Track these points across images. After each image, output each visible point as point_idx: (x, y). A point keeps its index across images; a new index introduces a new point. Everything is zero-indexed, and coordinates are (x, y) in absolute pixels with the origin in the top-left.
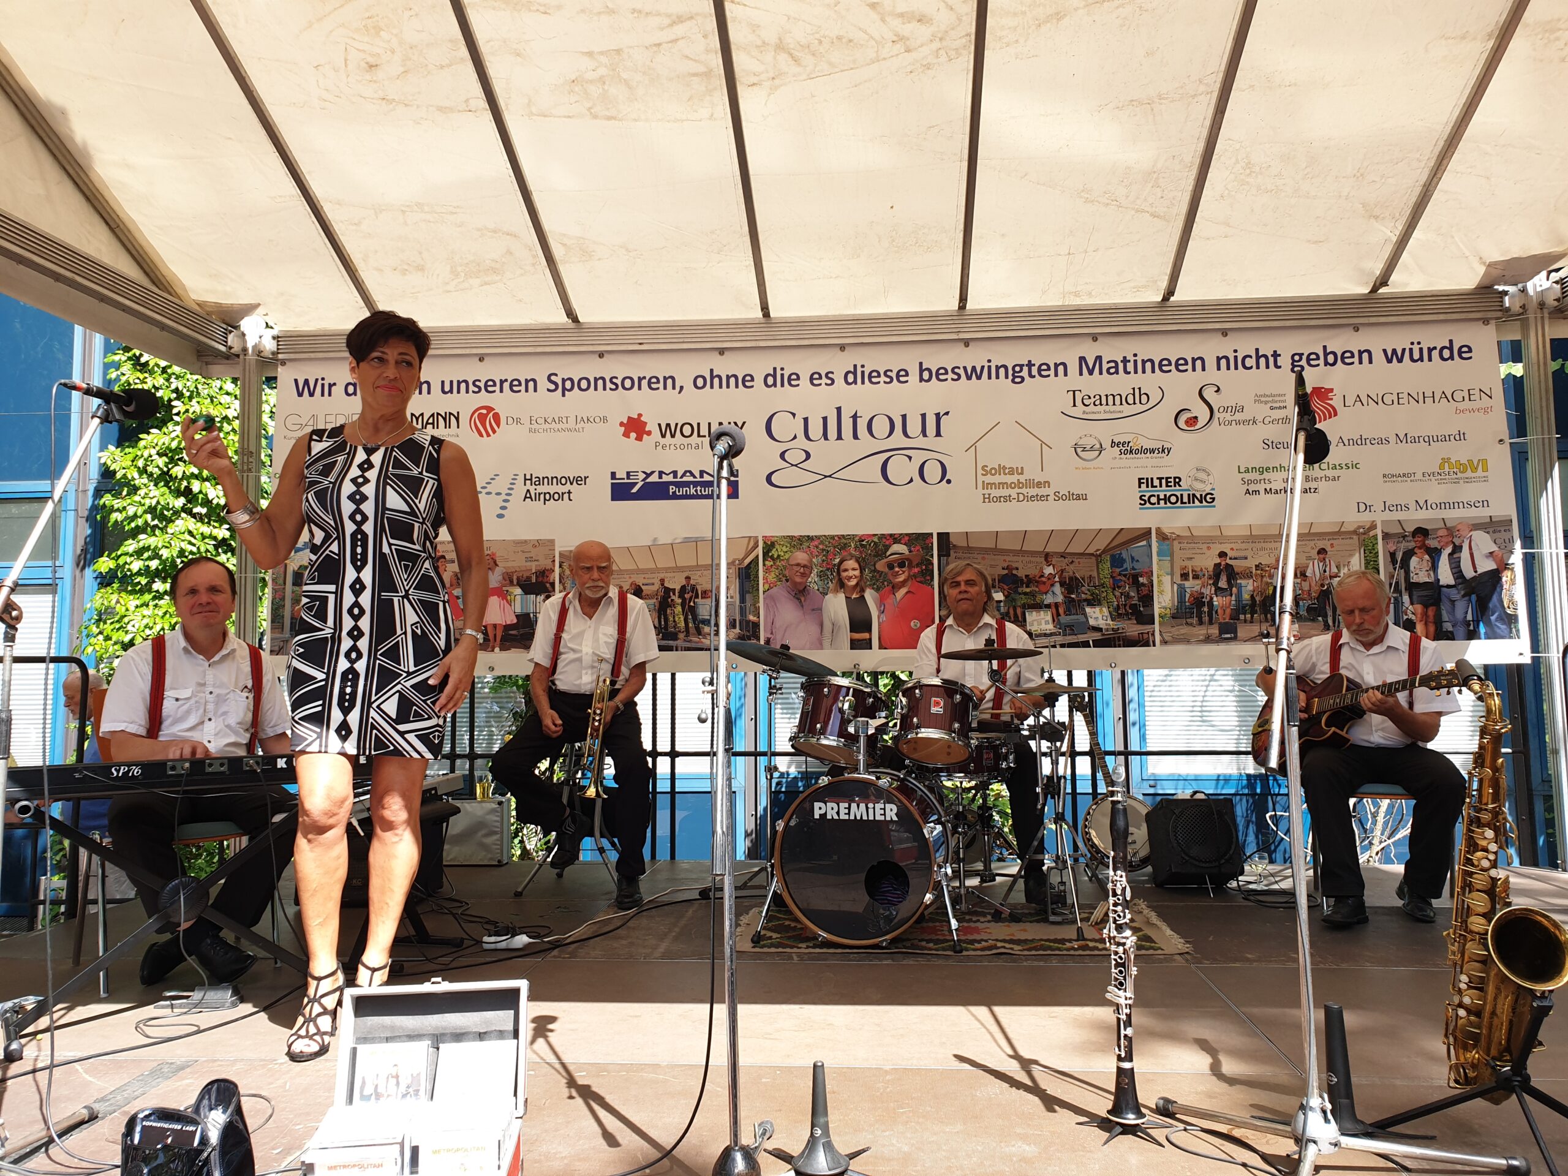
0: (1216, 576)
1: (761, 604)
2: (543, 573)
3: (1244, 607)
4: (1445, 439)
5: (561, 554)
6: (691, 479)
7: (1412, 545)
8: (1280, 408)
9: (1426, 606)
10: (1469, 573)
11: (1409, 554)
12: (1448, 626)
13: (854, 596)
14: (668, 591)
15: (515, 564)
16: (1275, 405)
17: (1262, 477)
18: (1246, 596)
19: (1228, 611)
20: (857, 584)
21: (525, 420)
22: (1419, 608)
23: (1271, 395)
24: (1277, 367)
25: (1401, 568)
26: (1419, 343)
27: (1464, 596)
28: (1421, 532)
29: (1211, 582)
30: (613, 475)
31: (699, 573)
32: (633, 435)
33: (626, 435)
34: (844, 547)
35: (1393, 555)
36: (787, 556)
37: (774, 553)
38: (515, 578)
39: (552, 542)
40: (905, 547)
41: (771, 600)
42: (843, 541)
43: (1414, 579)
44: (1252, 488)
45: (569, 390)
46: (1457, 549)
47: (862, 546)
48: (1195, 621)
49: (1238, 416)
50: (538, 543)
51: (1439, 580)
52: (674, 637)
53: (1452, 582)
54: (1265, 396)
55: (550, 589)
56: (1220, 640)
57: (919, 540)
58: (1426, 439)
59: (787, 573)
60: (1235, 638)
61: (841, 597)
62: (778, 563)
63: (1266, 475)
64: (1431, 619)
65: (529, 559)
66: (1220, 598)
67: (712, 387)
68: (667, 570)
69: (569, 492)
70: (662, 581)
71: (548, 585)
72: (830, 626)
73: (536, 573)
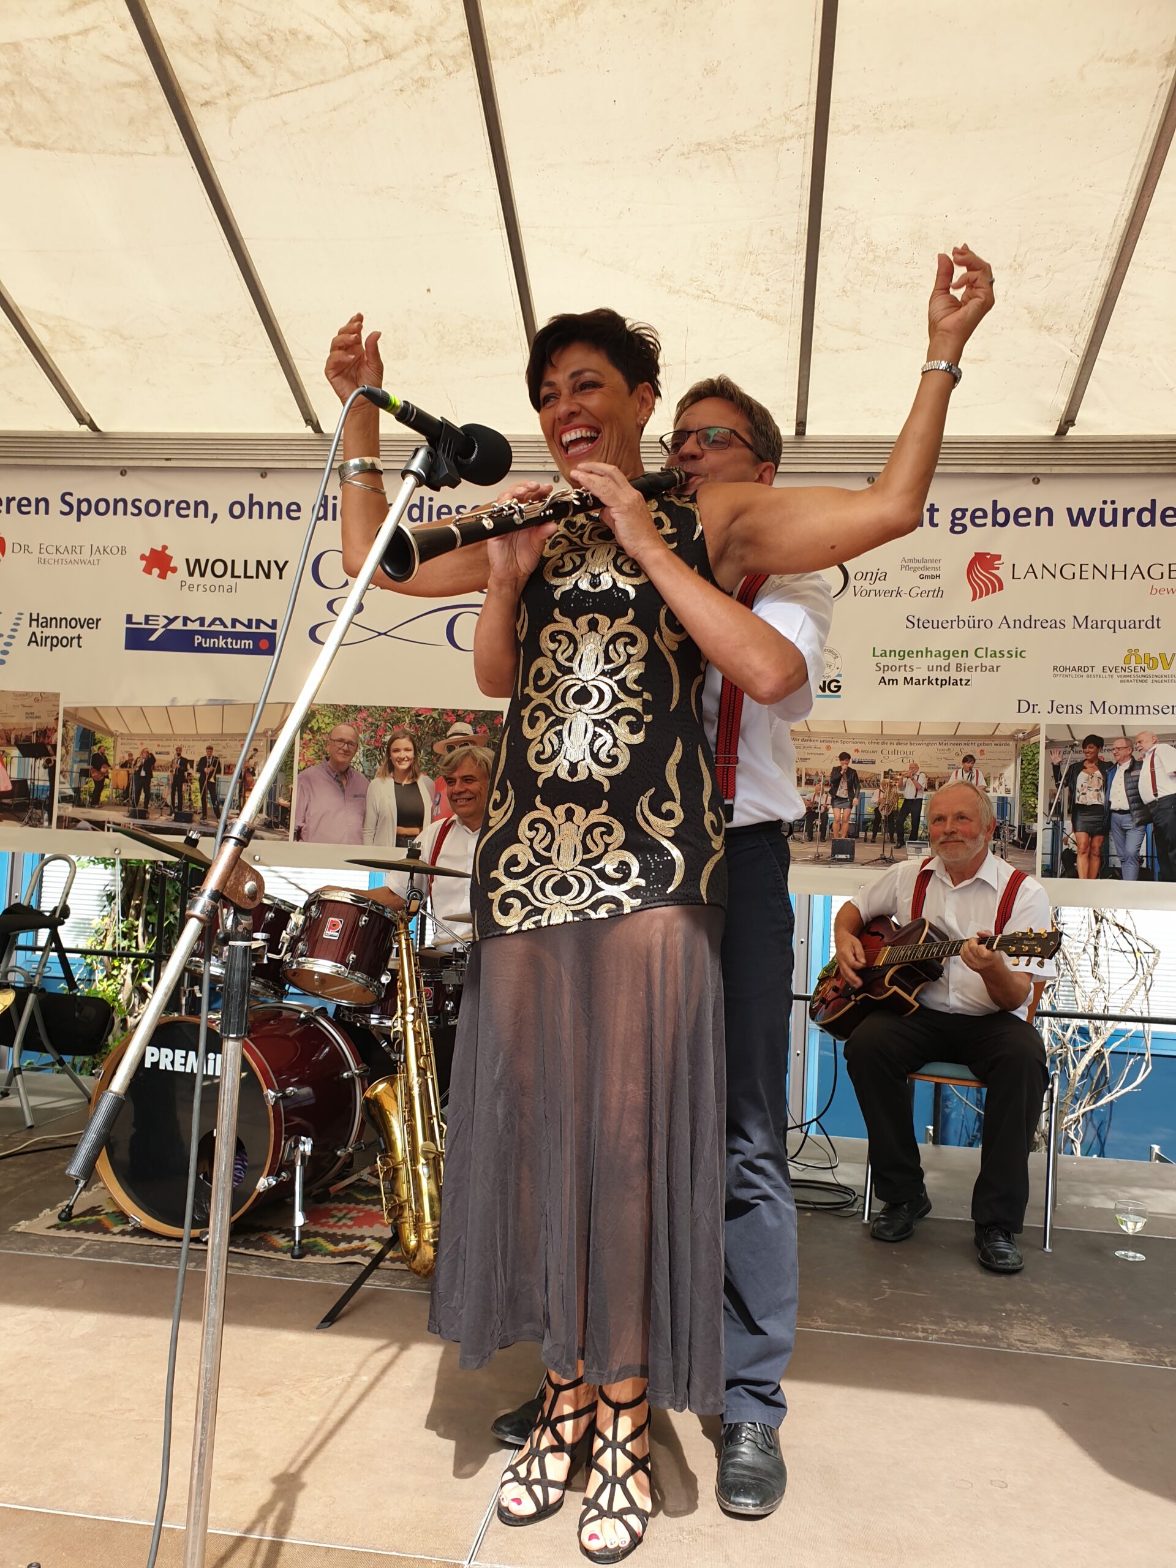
0: (835, 783)
1: (295, 786)
2: (45, 733)
3: (865, 823)
4: (1135, 625)
5: (65, 711)
6: (221, 628)
7: (1080, 757)
8: (932, 577)
9: (1091, 835)
10: (1147, 796)
11: (1077, 768)
12: (1116, 862)
13: (405, 782)
14: (184, 762)
15: (14, 720)
16: (926, 573)
17: (902, 663)
18: (869, 809)
19: (845, 827)
20: (410, 768)
21: (34, 548)
22: (1082, 836)
23: (923, 561)
24: (933, 524)
25: (1065, 785)
26: (1113, 502)
27: (1138, 825)
28: (1095, 741)
29: (827, 789)
30: (129, 618)
31: (224, 743)
32: (156, 571)
33: (148, 570)
34: (397, 722)
35: (1056, 769)
36: (328, 730)
37: (314, 724)
38: (13, 737)
39: (56, 696)
40: (469, 727)
41: (306, 781)
42: (396, 714)
43: (1081, 800)
44: (888, 675)
45: (86, 514)
46: (1136, 765)
47: (418, 721)
48: (804, 835)
49: (880, 585)
50: (41, 697)
51: (1110, 803)
52: (188, 818)
53: (1126, 807)
54: (914, 560)
55: (51, 752)
56: (832, 861)
58: (1111, 625)
59: (328, 749)
60: (851, 860)
61: (390, 782)
62: (318, 737)
63: (908, 661)
64: (1097, 850)
65: (30, 715)
66: (837, 810)
67: (251, 516)
68: (186, 737)
69: (79, 638)
70: (179, 750)
71: (49, 747)
72: (374, 817)
73: (37, 732)
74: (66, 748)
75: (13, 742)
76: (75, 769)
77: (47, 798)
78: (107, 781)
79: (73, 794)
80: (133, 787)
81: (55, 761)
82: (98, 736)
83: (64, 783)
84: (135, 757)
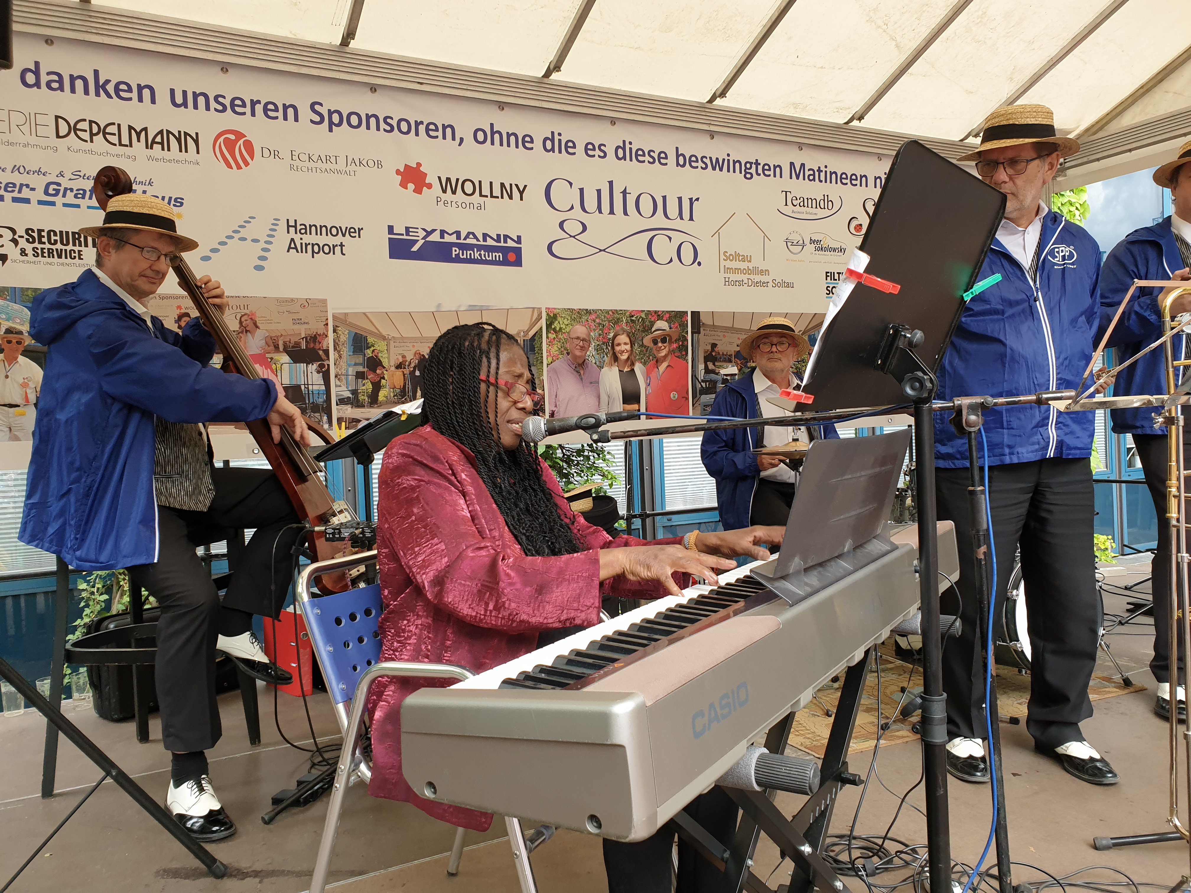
1: (545, 378)
2: (315, 339)
5: (335, 317)
6: (475, 242)
13: (626, 369)
15: (279, 327)
20: (628, 358)
21: (285, 154)
30: (391, 229)
32: (411, 186)
33: (403, 185)
34: (617, 322)
37: (556, 325)
38: (281, 343)
39: (324, 302)
40: (666, 324)
42: (617, 316)
45: (337, 125)
47: (632, 320)
50: (307, 303)
55: (323, 357)
57: (677, 317)
59: (568, 346)
61: (615, 370)
65: (297, 321)
67: (492, 143)
71: (321, 352)
72: (607, 398)
73: (306, 338)
74: (339, 352)
75: (281, 348)
76: (352, 371)
77: (323, 402)
78: (383, 381)
79: (351, 396)
80: (409, 386)
81: (328, 365)
82: (370, 340)
83: (340, 386)
84: (408, 359)
